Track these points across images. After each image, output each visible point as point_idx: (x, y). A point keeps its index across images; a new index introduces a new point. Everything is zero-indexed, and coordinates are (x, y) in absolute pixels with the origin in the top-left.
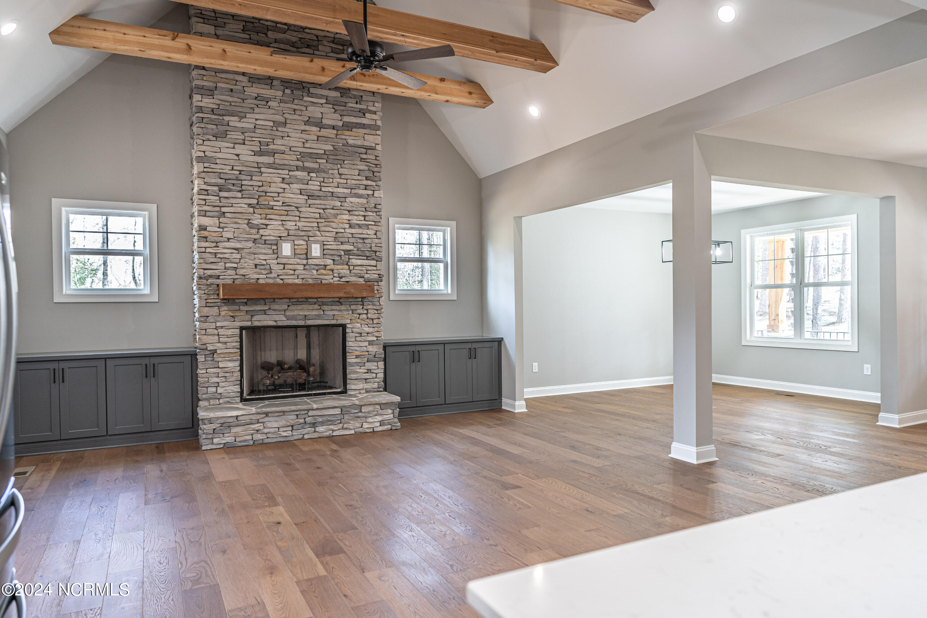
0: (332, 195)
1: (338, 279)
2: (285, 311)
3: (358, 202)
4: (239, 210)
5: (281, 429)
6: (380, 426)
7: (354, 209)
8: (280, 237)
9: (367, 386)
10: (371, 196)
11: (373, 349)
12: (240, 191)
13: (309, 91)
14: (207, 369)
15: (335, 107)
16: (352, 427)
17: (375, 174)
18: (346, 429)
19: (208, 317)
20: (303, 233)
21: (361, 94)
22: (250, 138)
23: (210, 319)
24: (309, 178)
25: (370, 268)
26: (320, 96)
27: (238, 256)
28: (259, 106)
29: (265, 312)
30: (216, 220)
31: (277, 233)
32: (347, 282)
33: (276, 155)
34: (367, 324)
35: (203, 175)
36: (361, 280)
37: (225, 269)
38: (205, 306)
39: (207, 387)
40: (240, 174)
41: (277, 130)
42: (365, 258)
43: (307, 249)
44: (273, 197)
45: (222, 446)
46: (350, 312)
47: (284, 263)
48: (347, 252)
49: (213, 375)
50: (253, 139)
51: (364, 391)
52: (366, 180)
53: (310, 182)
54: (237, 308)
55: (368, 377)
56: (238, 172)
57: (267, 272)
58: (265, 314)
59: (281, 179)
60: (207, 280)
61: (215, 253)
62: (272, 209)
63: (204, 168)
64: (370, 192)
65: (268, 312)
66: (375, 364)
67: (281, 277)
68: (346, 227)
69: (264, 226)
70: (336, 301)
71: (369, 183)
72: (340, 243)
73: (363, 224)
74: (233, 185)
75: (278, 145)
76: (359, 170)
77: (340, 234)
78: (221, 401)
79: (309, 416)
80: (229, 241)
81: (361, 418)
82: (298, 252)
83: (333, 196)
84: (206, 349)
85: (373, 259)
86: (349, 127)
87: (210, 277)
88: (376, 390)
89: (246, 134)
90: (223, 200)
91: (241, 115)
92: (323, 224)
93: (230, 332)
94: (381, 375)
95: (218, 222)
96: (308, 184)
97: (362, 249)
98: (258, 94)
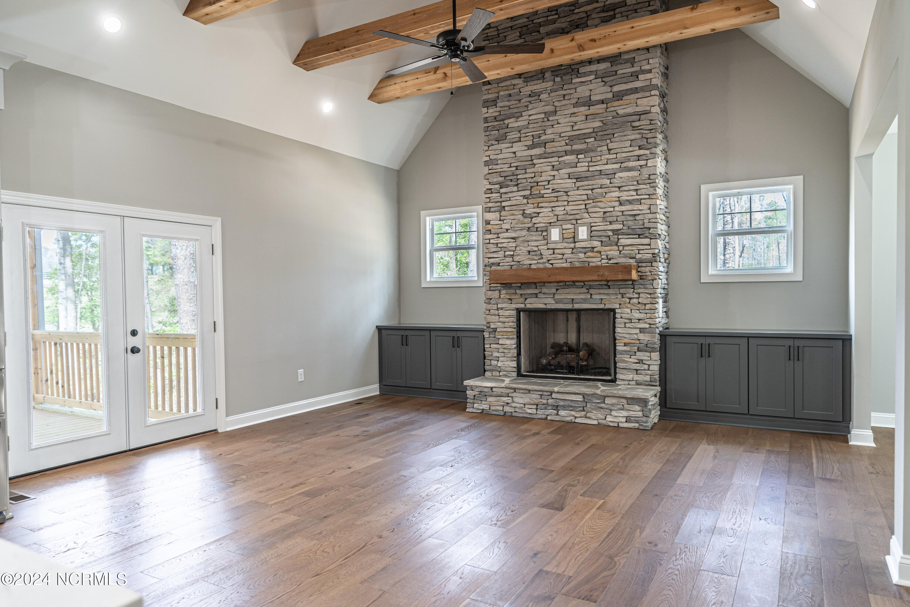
0: (601, 173)
1: (606, 261)
2: (554, 294)
3: (628, 176)
4: (514, 202)
5: (527, 406)
6: (626, 422)
7: (624, 184)
8: (550, 223)
9: (637, 377)
10: (645, 166)
11: (645, 338)
12: (517, 185)
13: (578, 72)
14: (490, 344)
15: (604, 79)
16: (593, 417)
17: (649, 141)
18: (589, 418)
19: (491, 299)
20: (571, 217)
21: (633, 56)
22: (525, 134)
23: (493, 301)
24: (576, 160)
25: (641, 247)
26: (589, 73)
27: (514, 245)
28: (532, 102)
29: (536, 295)
30: (497, 215)
31: (546, 220)
32: (617, 263)
33: (547, 144)
34: (639, 310)
35: (488, 176)
36: (632, 261)
37: (505, 257)
38: (489, 289)
39: (491, 360)
40: (517, 169)
41: (548, 120)
42: (637, 236)
43: (574, 233)
44: (544, 186)
45: (480, 411)
46: (620, 296)
47: (553, 248)
48: (616, 232)
49: (495, 350)
50: (527, 134)
51: (634, 383)
52: (640, 149)
53: (579, 165)
54: (513, 291)
55: (638, 368)
56: (514, 169)
57: (539, 258)
58: (537, 297)
59: (551, 167)
60: (491, 267)
61: (497, 243)
62: (543, 197)
63: (489, 170)
64: (643, 163)
65: (540, 296)
66: (648, 354)
67: (551, 262)
68: (615, 205)
69: (536, 215)
70: (605, 285)
71: (642, 152)
72: (609, 223)
73: (633, 200)
74: (511, 180)
75: (550, 135)
76: (631, 141)
77: (608, 214)
78: (501, 374)
79: (553, 398)
80: (507, 232)
81: (605, 410)
82: (565, 236)
83: (601, 175)
84: (489, 327)
85: (646, 237)
86: (619, 96)
87: (493, 265)
88: (647, 383)
89: (522, 132)
90: (503, 196)
91: (516, 115)
92: (590, 205)
93: (507, 313)
94: (655, 368)
95: (499, 216)
96: (577, 167)
97: (633, 227)
98: (531, 91)
